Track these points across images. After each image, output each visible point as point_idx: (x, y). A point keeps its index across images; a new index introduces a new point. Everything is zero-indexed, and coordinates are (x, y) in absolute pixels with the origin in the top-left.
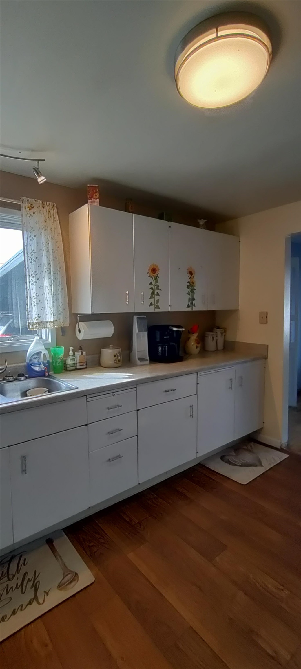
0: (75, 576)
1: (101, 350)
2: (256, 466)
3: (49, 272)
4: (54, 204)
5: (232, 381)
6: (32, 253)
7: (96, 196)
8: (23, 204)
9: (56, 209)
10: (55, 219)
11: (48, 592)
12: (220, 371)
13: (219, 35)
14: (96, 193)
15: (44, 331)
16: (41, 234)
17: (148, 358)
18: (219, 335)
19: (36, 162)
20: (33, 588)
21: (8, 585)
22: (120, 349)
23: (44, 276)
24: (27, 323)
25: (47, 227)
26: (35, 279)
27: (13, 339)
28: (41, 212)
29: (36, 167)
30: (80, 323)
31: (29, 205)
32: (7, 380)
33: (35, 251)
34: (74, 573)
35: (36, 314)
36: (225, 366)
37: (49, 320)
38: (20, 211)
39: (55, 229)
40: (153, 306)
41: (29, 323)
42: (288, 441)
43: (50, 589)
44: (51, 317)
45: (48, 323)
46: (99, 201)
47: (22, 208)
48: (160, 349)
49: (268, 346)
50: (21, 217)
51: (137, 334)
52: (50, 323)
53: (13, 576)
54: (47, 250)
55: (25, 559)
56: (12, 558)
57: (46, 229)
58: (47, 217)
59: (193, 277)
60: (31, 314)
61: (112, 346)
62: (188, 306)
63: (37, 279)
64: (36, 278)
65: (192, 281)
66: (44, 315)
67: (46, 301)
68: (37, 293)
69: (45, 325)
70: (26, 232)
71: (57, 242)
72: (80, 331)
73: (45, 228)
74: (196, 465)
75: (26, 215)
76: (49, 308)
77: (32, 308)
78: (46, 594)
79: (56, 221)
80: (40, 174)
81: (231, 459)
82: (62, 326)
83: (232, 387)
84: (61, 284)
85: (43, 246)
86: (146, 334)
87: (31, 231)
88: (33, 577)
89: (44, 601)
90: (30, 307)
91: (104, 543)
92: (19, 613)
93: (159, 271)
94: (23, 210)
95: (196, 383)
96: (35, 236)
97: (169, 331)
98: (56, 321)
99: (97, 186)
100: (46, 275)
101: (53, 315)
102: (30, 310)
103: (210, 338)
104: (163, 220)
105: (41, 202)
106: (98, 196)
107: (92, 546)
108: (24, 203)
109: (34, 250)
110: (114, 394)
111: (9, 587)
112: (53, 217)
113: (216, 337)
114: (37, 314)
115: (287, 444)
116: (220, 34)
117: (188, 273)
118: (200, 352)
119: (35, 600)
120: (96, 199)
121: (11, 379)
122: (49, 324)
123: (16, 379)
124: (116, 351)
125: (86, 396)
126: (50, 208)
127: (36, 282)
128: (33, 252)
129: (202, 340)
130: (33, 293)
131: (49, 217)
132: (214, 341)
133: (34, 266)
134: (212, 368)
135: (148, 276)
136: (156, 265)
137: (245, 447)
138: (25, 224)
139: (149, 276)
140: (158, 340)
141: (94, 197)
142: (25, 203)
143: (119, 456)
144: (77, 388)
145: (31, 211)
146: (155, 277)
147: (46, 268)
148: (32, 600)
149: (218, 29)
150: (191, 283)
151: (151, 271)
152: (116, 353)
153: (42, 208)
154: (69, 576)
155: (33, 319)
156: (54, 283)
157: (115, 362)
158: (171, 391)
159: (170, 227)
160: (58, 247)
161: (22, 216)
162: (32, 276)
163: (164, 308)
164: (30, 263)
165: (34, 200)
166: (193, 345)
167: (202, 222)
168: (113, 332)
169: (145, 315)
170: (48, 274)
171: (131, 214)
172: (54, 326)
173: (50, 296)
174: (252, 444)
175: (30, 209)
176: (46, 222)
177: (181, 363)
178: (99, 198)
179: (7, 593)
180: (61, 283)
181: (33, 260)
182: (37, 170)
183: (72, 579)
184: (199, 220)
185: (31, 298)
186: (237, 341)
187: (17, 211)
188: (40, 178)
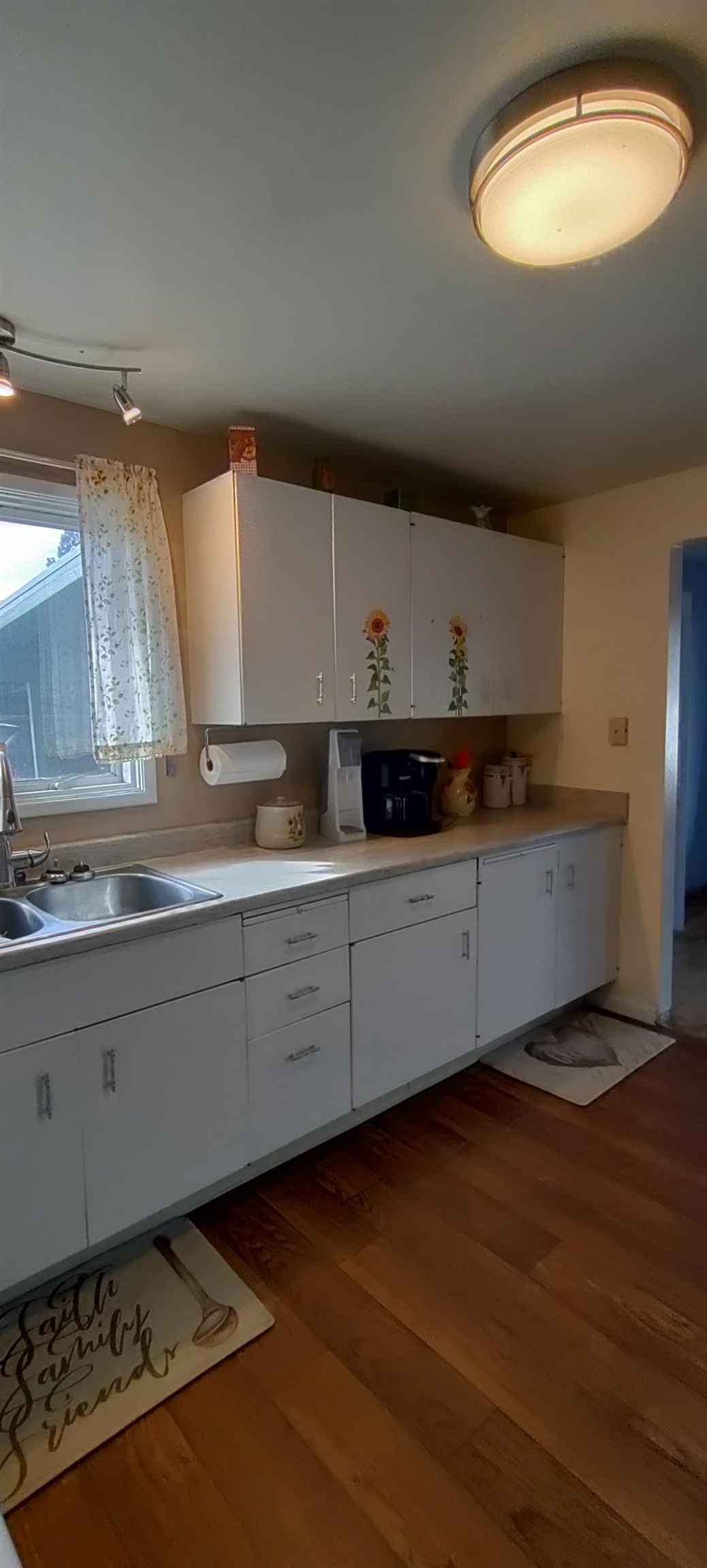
0: (228, 1317)
1: (256, 809)
2: (606, 1065)
3: (141, 628)
4: (151, 470)
5: (552, 876)
6: (103, 585)
7: (249, 452)
8: (81, 470)
9: (155, 482)
10: (154, 507)
11: (174, 1350)
12: (527, 854)
13: (584, 112)
14: (250, 445)
15: (129, 766)
16: (122, 540)
17: (363, 827)
18: (516, 771)
19: (121, 374)
20: (139, 1343)
21: (80, 1340)
22: (302, 806)
23: (132, 638)
24: (93, 748)
25: (137, 524)
26: (111, 646)
27: (58, 785)
28: (123, 488)
29: (121, 386)
30: (211, 747)
31: (96, 472)
32: (52, 881)
33: (110, 580)
34: (225, 1308)
35: (114, 727)
36: (537, 842)
37: (144, 741)
38: (72, 487)
39: (154, 527)
40: (377, 706)
41: (97, 747)
42: (672, 1010)
43: (178, 1343)
44: (147, 734)
45: (140, 747)
46: (257, 465)
47: (80, 479)
48: (389, 804)
49: (628, 795)
50: (77, 500)
51: (339, 770)
52: (145, 747)
53: (89, 1319)
54: (136, 579)
55: (111, 1283)
56: (82, 1280)
57: (134, 529)
58: (136, 501)
59: (462, 640)
60: (101, 726)
61: (282, 800)
62: (452, 707)
63: (114, 645)
64: (111, 643)
65: (460, 649)
66: (132, 729)
67: (136, 696)
68: (114, 679)
69: (135, 752)
70: (89, 535)
71: (159, 559)
72: (210, 766)
73: (131, 528)
74: (472, 1066)
75: (89, 497)
76: (144, 713)
77: (105, 713)
78: (169, 1356)
79: (155, 510)
80: (129, 403)
81: (548, 1049)
82: (172, 754)
83: (551, 889)
84: (169, 656)
85: (128, 569)
86: (358, 770)
87: (101, 533)
88: (136, 1320)
89: (167, 1368)
90: (100, 709)
91: (284, 1242)
92: (114, 1397)
93: (390, 627)
94: (82, 484)
95: (475, 882)
96: (108, 545)
97: (409, 764)
98: (159, 741)
99: (251, 429)
100: (135, 635)
101: (153, 729)
102: (100, 718)
103: (497, 779)
104: (397, 507)
105: (121, 465)
106: (254, 453)
107: (261, 1249)
108: (83, 467)
109: (105, 578)
110: (302, 910)
111: (83, 1342)
112: (149, 501)
113: (510, 775)
114: (116, 727)
115: (671, 1016)
116: (587, 108)
117: (451, 631)
118: (474, 812)
119: (146, 1369)
120: (249, 460)
121: (60, 877)
122: (143, 749)
123: (70, 878)
124: (294, 811)
125: (241, 913)
126: (141, 480)
127: (112, 652)
128: (105, 583)
129: (478, 784)
130: (107, 677)
131: (139, 501)
132: (505, 786)
133: (107, 615)
134: (509, 848)
135: (366, 637)
136: (382, 613)
137: (576, 1024)
138: (86, 517)
139: (368, 639)
140: (385, 784)
141: (245, 455)
142: (87, 470)
143: (312, 1047)
144: (221, 896)
145: (98, 486)
146: (381, 640)
147: (135, 620)
148: (139, 1370)
149: (583, 97)
150: (459, 654)
151: (370, 625)
152: (292, 816)
153: (125, 481)
154: (216, 1314)
155: (108, 738)
156: (154, 653)
157: (292, 835)
158: (422, 899)
159: (412, 524)
160: (162, 571)
161: (79, 497)
162: (104, 638)
163: (401, 710)
164: (99, 609)
165: (106, 460)
166: (459, 794)
167: (480, 513)
168: (284, 767)
169: (355, 728)
170: (141, 634)
171: (328, 494)
172: (154, 754)
173: (144, 685)
174: (592, 1015)
175: (96, 483)
176: (133, 512)
177: (435, 837)
178: (257, 458)
179: (81, 1355)
180: (167, 654)
181: (106, 600)
182: (122, 392)
183: (222, 1322)
184: (474, 508)
185: (101, 688)
186: (558, 783)
187: (67, 486)
188: (129, 412)
